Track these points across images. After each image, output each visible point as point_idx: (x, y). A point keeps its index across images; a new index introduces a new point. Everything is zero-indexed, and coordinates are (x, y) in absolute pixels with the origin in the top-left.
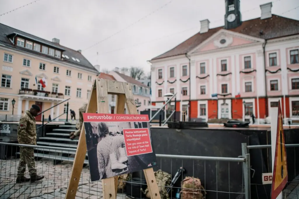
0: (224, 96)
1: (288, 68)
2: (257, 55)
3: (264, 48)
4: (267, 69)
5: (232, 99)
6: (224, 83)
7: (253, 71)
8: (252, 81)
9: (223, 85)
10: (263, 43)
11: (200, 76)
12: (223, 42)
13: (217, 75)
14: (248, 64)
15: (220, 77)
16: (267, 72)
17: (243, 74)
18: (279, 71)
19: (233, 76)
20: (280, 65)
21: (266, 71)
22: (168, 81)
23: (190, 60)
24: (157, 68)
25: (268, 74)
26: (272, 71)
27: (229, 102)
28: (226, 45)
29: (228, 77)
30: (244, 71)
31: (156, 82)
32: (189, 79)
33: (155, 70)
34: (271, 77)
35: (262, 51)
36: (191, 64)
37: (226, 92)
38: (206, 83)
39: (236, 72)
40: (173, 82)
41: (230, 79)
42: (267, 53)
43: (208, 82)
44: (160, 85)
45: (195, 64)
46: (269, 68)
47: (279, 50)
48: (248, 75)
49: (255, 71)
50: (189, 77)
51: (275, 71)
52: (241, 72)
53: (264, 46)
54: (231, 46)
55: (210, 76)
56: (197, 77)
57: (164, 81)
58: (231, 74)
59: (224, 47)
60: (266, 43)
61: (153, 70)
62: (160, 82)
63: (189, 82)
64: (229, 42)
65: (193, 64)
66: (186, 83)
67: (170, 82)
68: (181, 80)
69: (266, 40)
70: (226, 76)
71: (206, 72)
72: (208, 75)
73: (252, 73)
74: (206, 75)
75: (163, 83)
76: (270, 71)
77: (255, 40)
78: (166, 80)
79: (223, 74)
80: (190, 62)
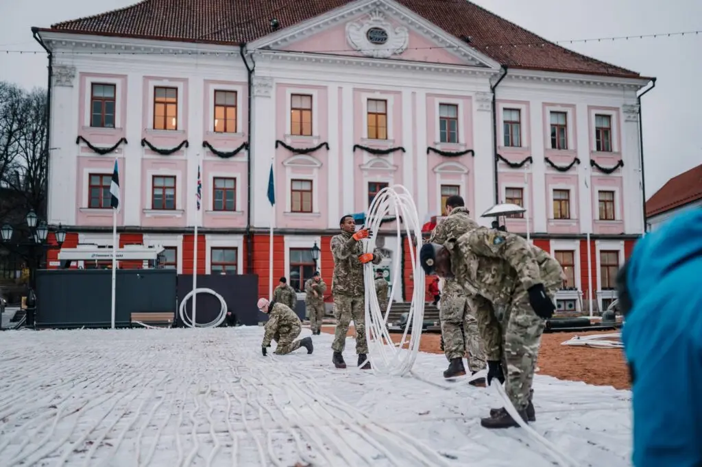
1: (547, 160)
2: (476, 106)
3: (493, 89)
4: (498, 152)
5: (403, 236)
6: (379, 179)
7: (467, 152)
8: (461, 182)
9: (371, 185)
10: (495, 75)
11: (288, 142)
12: (377, 36)
13: (356, 147)
14: (449, 128)
15: (367, 157)
16: (500, 161)
17: (438, 158)
18: (528, 163)
19: (407, 158)
20: (529, 149)
21: (497, 157)
22: (144, 142)
23: (250, 72)
24: (84, 74)
25: (503, 169)
26: (512, 162)
27: (393, 245)
28: (386, 50)
29: (391, 158)
30: (438, 148)
31: (80, 139)
32: (247, 146)
33: (76, 82)
34: (509, 178)
35: (490, 97)
36: (255, 90)
38: (315, 171)
39: (415, 147)
40: (170, 148)
41: (397, 166)
42: (500, 107)
43: (323, 166)
44: (102, 152)
45: (273, 93)
46: (505, 152)
47: (527, 103)
48: (451, 163)
49: (470, 154)
50: (246, 140)
51: (519, 162)
52: (431, 152)
53: (494, 84)
54: (403, 56)
55: (328, 148)
56: (280, 145)
57: (124, 140)
58: (400, 151)
59: (380, 56)
60: (503, 77)
61: (64, 79)
62: (103, 138)
63: (246, 159)
64: (397, 40)
65: (263, 90)
66: (232, 159)
67: (154, 149)
68: (210, 147)
69: (505, 67)
70: (384, 157)
71: (315, 133)
72: (323, 142)
73: (461, 159)
74: (316, 143)
75: (121, 146)
76: (505, 160)
77: (473, 59)
78: (135, 137)
79: (375, 148)
80: (255, 82)
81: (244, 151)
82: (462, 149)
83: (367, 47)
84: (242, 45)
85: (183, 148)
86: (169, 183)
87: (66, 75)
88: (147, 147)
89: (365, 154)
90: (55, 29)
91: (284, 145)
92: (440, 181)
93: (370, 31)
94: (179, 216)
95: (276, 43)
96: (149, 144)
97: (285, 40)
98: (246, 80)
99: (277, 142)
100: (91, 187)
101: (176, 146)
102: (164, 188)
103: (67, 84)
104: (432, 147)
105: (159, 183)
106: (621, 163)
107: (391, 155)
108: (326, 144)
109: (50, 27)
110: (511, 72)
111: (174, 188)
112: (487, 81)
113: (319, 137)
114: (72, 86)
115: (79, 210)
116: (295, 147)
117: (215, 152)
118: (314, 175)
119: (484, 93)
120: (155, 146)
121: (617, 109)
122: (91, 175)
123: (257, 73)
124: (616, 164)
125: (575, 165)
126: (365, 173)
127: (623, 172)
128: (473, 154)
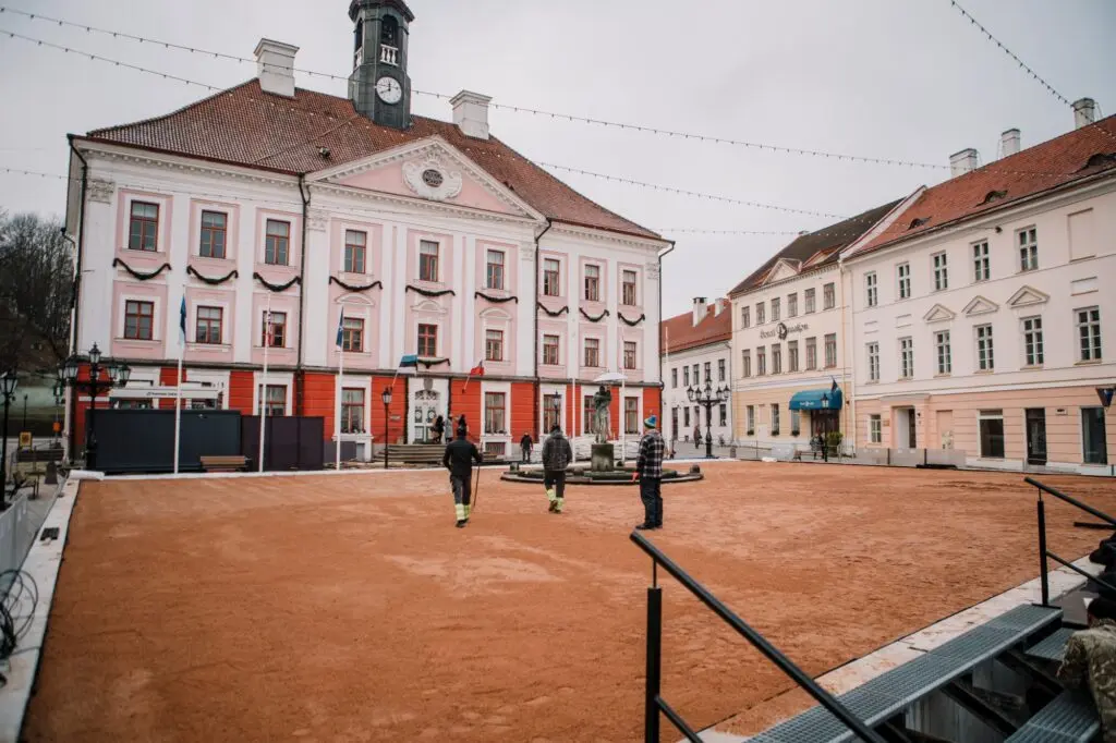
0: (428, 365)
1: (581, 310)
2: (521, 255)
3: (537, 240)
4: (540, 300)
5: (450, 378)
6: (429, 321)
7: (512, 298)
8: (505, 327)
9: (422, 328)
10: (540, 227)
11: (342, 279)
12: (432, 178)
13: (408, 287)
14: (495, 273)
15: (418, 298)
16: (540, 310)
17: (485, 303)
18: (565, 312)
19: (456, 301)
20: (566, 298)
21: (538, 305)
22: (190, 270)
23: (306, 203)
24: (124, 191)
25: (543, 317)
26: (551, 310)
27: (440, 386)
28: (440, 193)
29: (441, 301)
30: (485, 293)
31: (117, 262)
32: (299, 280)
33: (114, 198)
34: (548, 326)
35: (534, 247)
36: (310, 223)
37: (432, 352)
38: (368, 310)
39: (464, 290)
40: (218, 277)
41: (446, 309)
42: (542, 256)
43: (375, 306)
44: (143, 277)
45: (328, 226)
46: (544, 300)
47: (566, 255)
48: (496, 308)
49: (514, 300)
50: (299, 274)
51: (557, 311)
52: (478, 296)
53: (538, 234)
54: (456, 201)
55: (381, 288)
56: (333, 281)
57: (167, 266)
58: (450, 294)
59: (435, 198)
60: (548, 228)
61: (100, 194)
62: (143, 263)
63: (298, 294)
64: (451, 185)
65: (319, 223)
66: (283, 293)
67: (200, 278)
68: (261, 279)
69: (550, 220)
70: (434, 299)
71: (369, 269)
72: (376, 280)
73: (506, 304)
74: (369, 282)
75: (164, 272)
76: (545, 309)
77: (520, 210)
78: (179, 262)
79: (427, 290)
80: (310, 215)
81: (295, 285)
82: (507, 296)
83: (424, 189)
84: (301, 176)
85: (232, 278)
86: (215, 315)
87: (103, 190)
88: (193, 275)
89: (417, 295)
90: (92, 137)
91: (337, 281)
92: (485, 325)
93: (426, 172)
94: (226, 350)
95: (334, 176)
96: (195, 272)
97: (343, 174)
98: (301, 211)
99: (331, 278)
100: (127, 315)
101: (225, 276)
102: (209, 320)
103: (104, 200)
104: (480, 291)
105: (205, 314)
106: (643, 317)
107: (441, 297)
108: (379, 283)
109: (85, 135)
110: (555, 225)
111: (221, 320)
112: (531, 231)
113: (372, 275)
114: (109, 203)
115: (114, 339)
116: (350, 284)
117: (266, 285)
118: (366, 314)
119: (530, 243)
120: (201, 274)
121: (640, 266)
122: (128, 302)
123: (313, 205)
124: (639, 317)
125: (605, 316)
126: (417, 315)
127: (643, 325)
128: (517, 301)
